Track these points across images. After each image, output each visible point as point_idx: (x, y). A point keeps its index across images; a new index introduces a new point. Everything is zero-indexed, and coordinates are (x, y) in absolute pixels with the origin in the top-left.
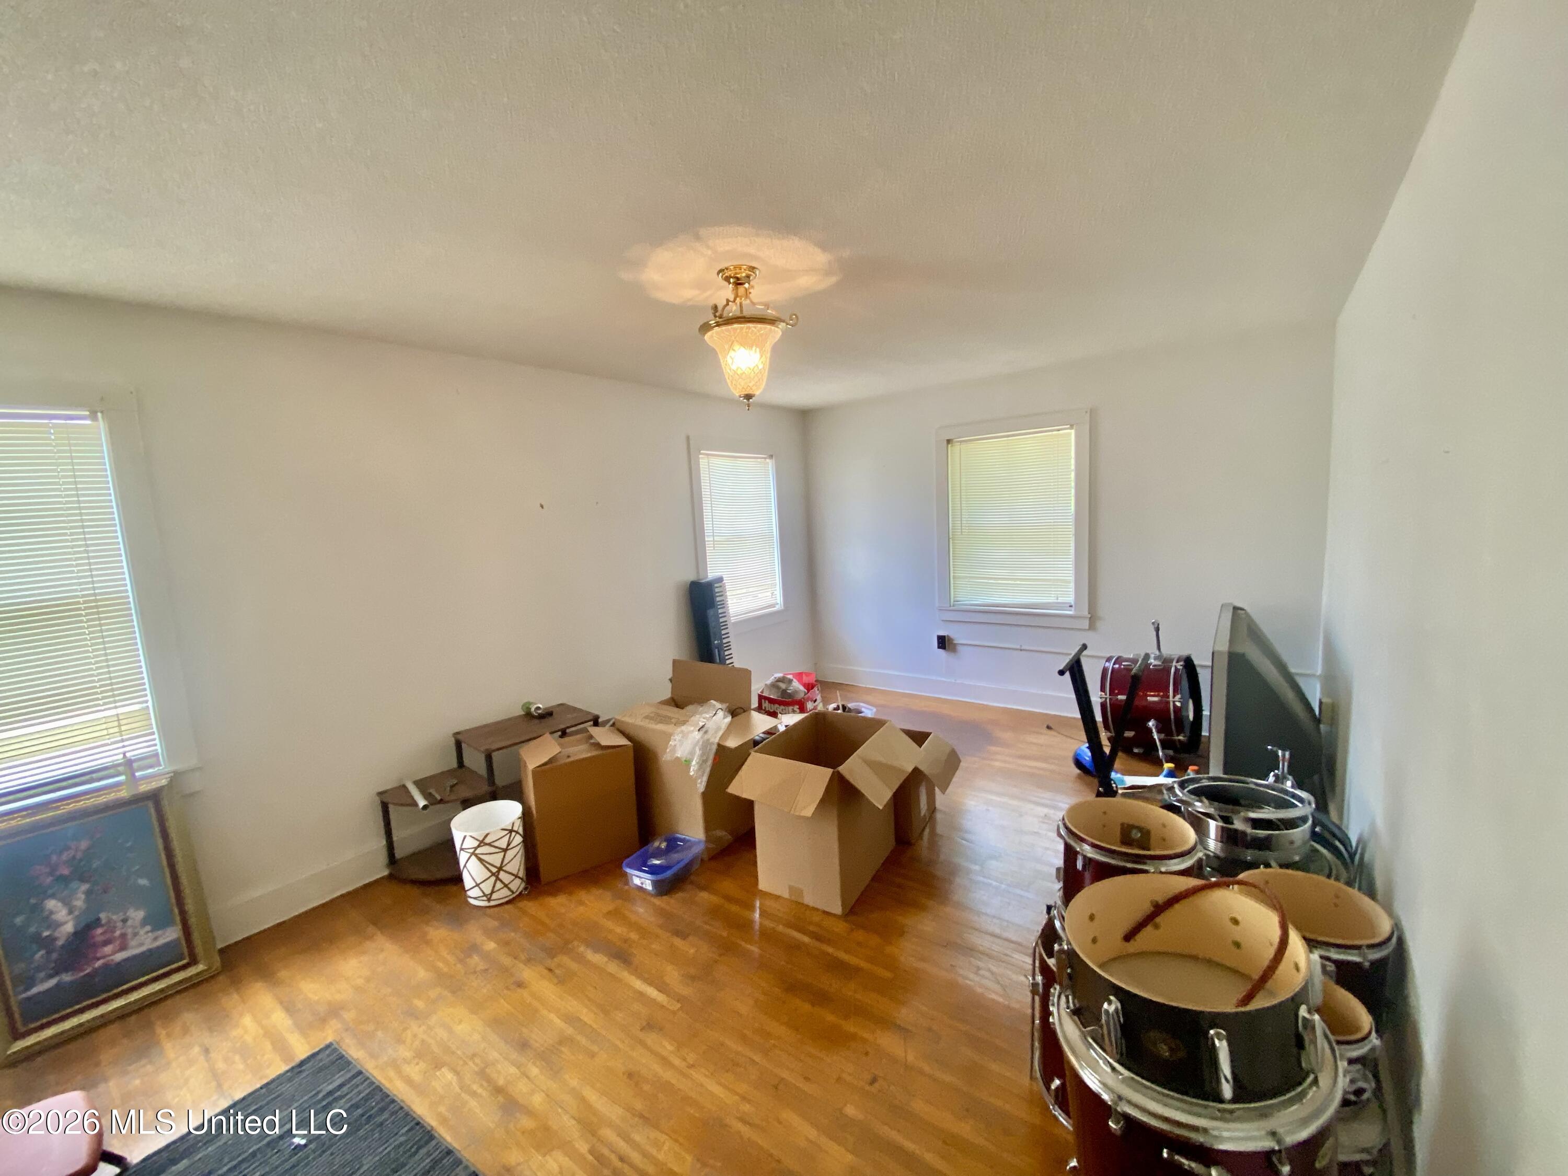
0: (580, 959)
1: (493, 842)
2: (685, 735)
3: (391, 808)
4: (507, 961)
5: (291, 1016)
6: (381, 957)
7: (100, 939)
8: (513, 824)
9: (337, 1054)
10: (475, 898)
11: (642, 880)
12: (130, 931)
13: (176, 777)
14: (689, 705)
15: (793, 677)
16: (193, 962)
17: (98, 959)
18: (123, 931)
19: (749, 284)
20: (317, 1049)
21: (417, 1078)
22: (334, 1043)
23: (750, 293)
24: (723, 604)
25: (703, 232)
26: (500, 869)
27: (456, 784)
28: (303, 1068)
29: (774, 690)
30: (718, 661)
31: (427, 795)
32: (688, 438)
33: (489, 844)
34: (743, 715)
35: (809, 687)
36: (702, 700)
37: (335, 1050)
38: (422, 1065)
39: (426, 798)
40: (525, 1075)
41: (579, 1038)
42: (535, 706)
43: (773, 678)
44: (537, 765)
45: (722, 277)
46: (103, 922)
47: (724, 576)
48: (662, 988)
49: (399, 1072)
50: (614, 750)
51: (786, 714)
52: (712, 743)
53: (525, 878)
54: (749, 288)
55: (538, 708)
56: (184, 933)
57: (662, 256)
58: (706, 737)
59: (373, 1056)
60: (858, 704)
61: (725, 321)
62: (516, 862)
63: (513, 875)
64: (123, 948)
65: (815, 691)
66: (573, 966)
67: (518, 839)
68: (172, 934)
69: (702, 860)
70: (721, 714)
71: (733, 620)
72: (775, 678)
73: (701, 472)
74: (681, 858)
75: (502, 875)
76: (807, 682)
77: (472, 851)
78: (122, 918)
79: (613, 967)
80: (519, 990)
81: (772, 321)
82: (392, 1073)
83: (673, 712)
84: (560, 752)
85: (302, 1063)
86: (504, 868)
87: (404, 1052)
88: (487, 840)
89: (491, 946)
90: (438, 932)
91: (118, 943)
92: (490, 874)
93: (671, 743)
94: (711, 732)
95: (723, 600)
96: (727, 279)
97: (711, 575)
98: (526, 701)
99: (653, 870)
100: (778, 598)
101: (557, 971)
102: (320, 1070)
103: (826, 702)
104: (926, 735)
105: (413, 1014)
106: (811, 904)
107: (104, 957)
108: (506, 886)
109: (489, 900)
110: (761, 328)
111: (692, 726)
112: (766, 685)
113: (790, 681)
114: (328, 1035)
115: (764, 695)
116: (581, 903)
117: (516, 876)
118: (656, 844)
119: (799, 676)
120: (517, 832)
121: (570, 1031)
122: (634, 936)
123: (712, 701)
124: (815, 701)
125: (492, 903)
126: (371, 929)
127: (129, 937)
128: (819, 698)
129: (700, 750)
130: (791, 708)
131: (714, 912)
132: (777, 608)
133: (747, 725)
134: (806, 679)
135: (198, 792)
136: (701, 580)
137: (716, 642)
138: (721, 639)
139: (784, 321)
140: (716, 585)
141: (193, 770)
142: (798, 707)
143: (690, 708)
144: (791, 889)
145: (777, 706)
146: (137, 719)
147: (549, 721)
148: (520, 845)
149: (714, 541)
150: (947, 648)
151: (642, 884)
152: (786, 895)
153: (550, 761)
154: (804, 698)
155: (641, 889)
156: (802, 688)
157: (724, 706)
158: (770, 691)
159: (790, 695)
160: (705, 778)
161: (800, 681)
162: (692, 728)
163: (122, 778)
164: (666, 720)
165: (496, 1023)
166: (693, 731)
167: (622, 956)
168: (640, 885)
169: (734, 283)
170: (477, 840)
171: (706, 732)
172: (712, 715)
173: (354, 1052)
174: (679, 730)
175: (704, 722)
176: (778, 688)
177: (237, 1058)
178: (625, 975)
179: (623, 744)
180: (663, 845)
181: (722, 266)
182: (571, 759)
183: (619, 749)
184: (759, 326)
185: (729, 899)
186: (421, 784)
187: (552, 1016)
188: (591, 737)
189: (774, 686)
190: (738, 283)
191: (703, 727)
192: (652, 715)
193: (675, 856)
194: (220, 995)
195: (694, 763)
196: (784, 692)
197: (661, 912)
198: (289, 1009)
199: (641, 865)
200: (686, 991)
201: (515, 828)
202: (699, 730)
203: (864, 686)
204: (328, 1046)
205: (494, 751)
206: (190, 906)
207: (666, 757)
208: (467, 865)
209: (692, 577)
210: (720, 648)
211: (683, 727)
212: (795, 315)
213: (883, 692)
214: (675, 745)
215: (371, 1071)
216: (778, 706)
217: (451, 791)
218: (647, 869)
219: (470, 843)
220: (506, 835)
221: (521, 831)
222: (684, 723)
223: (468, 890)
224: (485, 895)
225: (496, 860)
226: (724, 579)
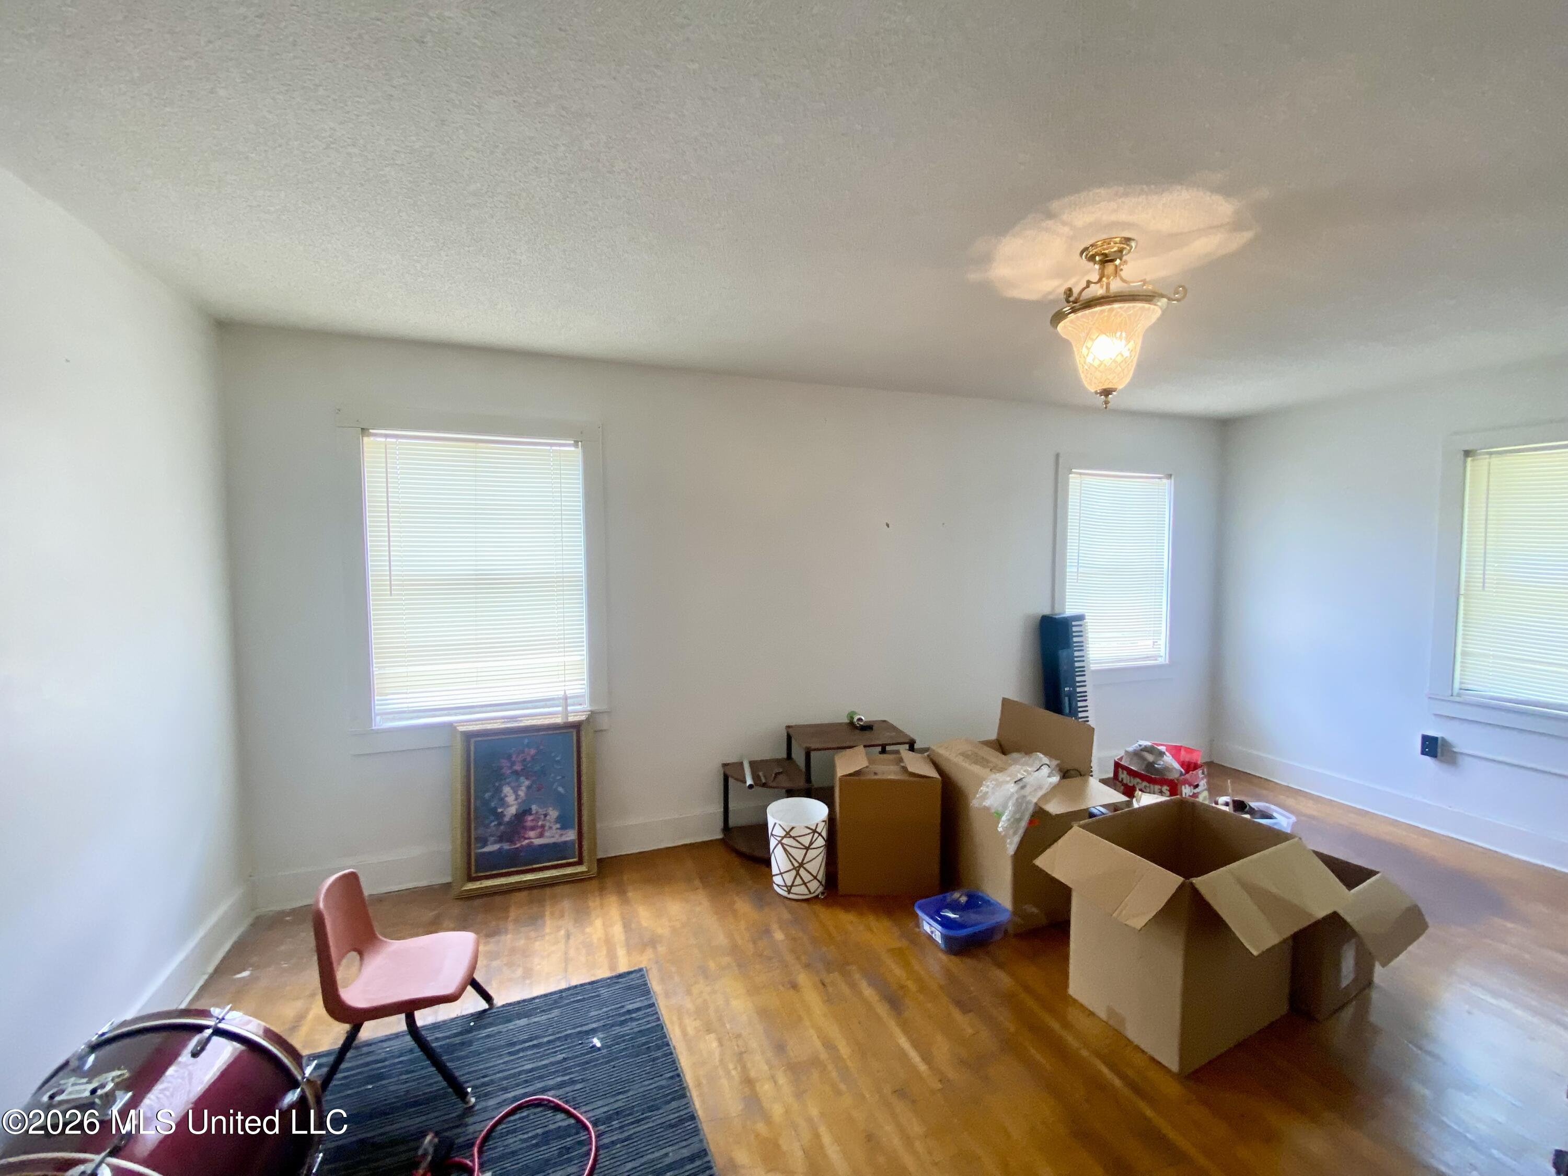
0: (853, 986)
1: (799, 836)
2: (999, 784)
3: (731, 781)
4: (789, 958)
5: (626, 932)
6: (698, 909)
7: (529, 824)
8: (817, 825)
9: (643, 980)
10: (778, 885)
11: (931, 928)
12: (548, 824)
13: (592, 715)
14: (1013, 752)
15: (1167, 750)
16: (580, 862)
17: (526, 839)
18: (543, 823)
19: (1121, 260)
20: (632, 969)
21: (691, 1031)
22: (644, 969)
23: (1121, 270)
24: (1082, 646)
25: (1055, 205)
26: (801, 865)
27: (781, 773)
28: (620, 980)
29: (1135, 760)
30: (1067, 710)
31: (755, 777)
32: (1057, 456)
33: (794, 838)
34: (1079, 779)
35: (1190, 767)
36: (1028, 750)
37: (643, 976)
38: (698, 1023)
39: (753, 778)
40: (773, 1078)
41: (830, 1067)
42: (859, 717)
43: (1136, 745)
44: (845, 774)
45: (1086, 258)
46: (534, 812)
47: (1086, 614)
48: (927, 1058)
49: (680, 1018)
50: (921, 779)
51: (1150, 793)
52: (1029, 802)
53: (823, 883)
54: (1120, 264)
55: (860, 720)
56: (578, 837)
57: (1010, 246)
58: (1023, 792)
59: (667, 995)
60: (1267, 805)
61: (1082, 305)
62: (816, 863)
63: (812, 875)
64: (541, 835)
65: (1197, 773)
66: (845, 989)
67: (820, 842)
68: (571, 835)
69: (1006, 932)
70: (1045, 771)
71: (1093, 667)
72: (1140, 746)
73: (1070, 493)
74: (980, 921)
75: (802, 871)
76: (1187, 760)
77: (779, 839)
78: (544, 813)
79: (882, 1010)
80: (792, 992)
81: (1148, 298)
82: (675, 1018)
83: (995, 757)
84: (867, 767)
85: (620, 976)
86: (804, 866)
87: (689, 1005)
88: (793, 834)
89: (779, 936)
90: (743, 906)
91: (539, 830)
92: (792, 867)
93: (982, 788)
94: (1028, 790)
95: (1082, 642)
96: (1092, 259)
97: (1069, 611)
98: (853, 710)
99: (946, 923)
100: (1163, 649)
101: (830, 989)
102: (629, 988)
103: (1214, 791)
104: (1365, 874)
105: (704, 972)
106: (1137, 1041)
107: (529, 838)
108: (805, 884)
109: (789, 892)
110: (1129, 308)
111: (1010, 776)
112: (1127, 752)
113: (1161, 754)
114: (643, 960)
115: (1121, 763)
116: (870, 930)
117: (815, 878)
118: (956, 895)
119: (1176, 751)
120: (820, 834)
121: (824, 1056)
122: (912, 986)
123: (1038, 753)
124: (1197, 786)
125: (791, 896)
126: (697, 882)
127: (546, 828)
128: (1203, 784)
129: (1014, 805)
130: (1157, 787)
131: (1009, 999)
132: (1161, 661)
133: (1081, 792)
134: (1184, 756)
135: (605, 730)
136: (1056, 615)
137: (1066, 689)
138: (1075, 687)
139: (1162, 296)
140: (1074, 623)
141: (602, 713)
142: (1168, 788)
143: (1015, 755)
144: (1111, 1011)
145: (1138, 780)
146: (577, 667)
147: (867, 734)
148: (822, 848)
149: (1078, 572)
150: (1439, 754)
151: (932, 932)
152: (1103, 1015)
153: (857, 773)
154: (1178, 780)
155: (930, 938)
156: (1176, 765)
157: (1055, 763)
158: (1131, 759)
159: (1158, 771)
160: (1017, 839)
161: (1174, 756)
162: (1008, 779)
163: (560, 709)
164: (983, 762)
165: (764, 1013)
166: (1008, 782)
167: (894, 1001)
168: (930, 934)
169: (1100, 261)
170: (785, 830)
171: (1023, 787)
172: (1036, 769)
173: (655, 985)
174: (993, 776)
175: (1023, 774)
176: (1144, 759)
177: (584, 951)
178: (892, 1025)
179: (931, 776)
180: (963, 899)
181: (1087, 243)
182: (876, 777)
183: (925, 779)
184: (1127, 305)
185: (1027, 989)
186: (755, 766)
187: (812, 1032)
188: (901, 760)
189: (1138, 754)
190: (1106, 260)
191: (1021, 780)
192: (970, 753)
193: (973, 917)
194: (589, 895)
195: (1004, 818)
196: (1150, 766)
197: (948, 974)
198: (627, 927)
199: (934, 914)
200: (951, 1074)
201: (819, 830)
202: (1015, 782)
203: (1286, 784)
204: (641, 970)
205: (815, 750)
206: (585, 818)
207: (975, 803)
208: (775, 851)
209: (1047, 611)
210: (1072, 696)
211: (998, 774)
212: (1180, 287)
213: (1317, 799)
214: (987, 793)
215: (662, 1008)
216: (1140, 781)
217: (775, 777)
218: (939, 919)
219: (778, 832)
220: (809, 834)
221: (824, 834)
222: (1001, 770)
223: (774, 875)
224: (786, 886)
225: (798, 854)
226: (1087, 617)
